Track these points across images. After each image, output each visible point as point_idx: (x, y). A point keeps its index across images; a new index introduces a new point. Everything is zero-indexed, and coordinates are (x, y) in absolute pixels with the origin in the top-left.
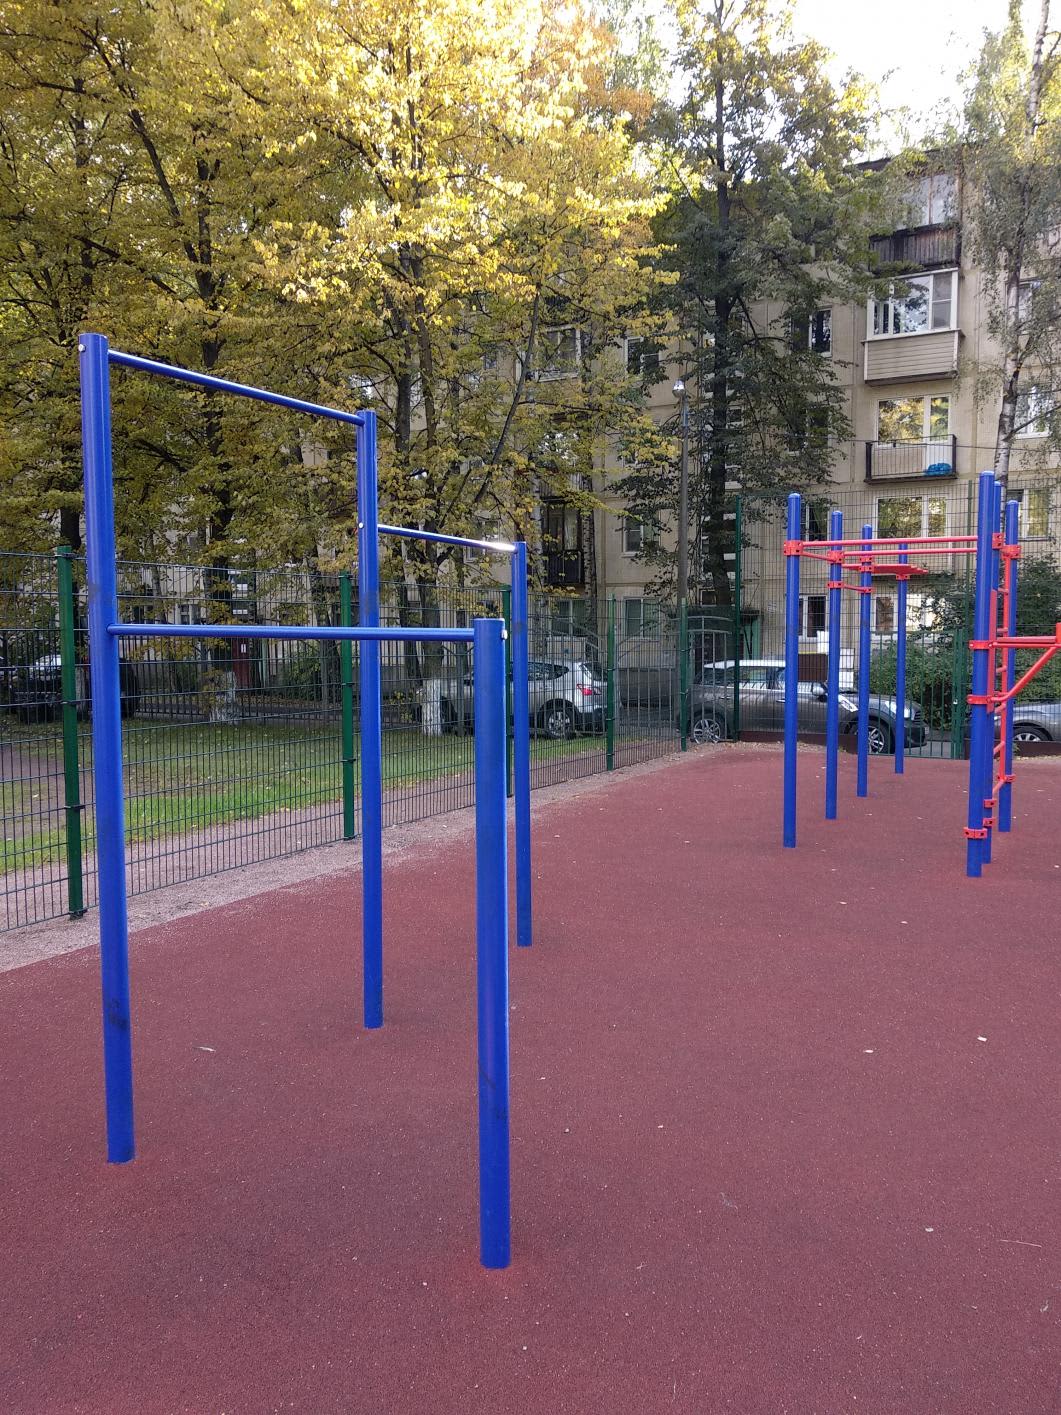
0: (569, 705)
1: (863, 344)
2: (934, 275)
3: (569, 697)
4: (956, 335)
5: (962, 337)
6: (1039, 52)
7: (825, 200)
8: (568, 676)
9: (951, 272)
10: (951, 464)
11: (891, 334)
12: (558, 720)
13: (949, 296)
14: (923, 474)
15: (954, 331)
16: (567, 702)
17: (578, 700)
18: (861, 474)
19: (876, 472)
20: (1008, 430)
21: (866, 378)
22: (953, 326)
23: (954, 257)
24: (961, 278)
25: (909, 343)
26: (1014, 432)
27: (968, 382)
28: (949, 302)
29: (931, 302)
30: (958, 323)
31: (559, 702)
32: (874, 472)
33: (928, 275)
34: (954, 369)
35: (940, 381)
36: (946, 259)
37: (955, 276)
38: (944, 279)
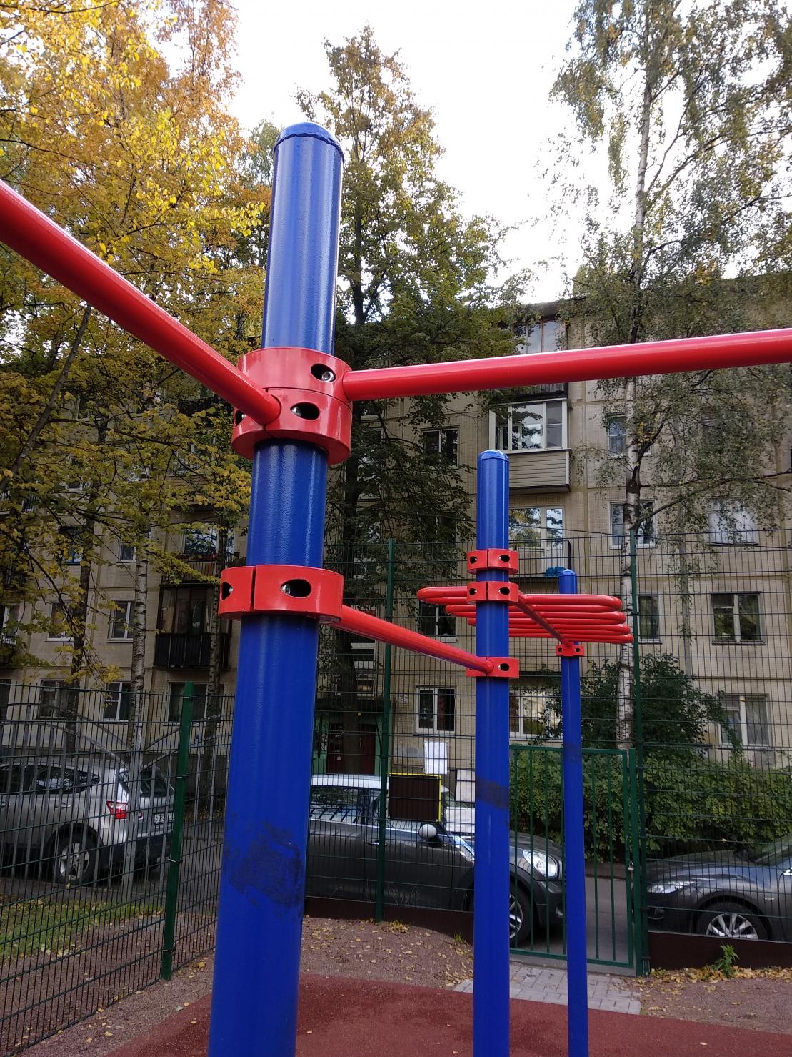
0: (92, 832)
2: (547, 403)
3: (94, 824)
4: (568, 453)
5: (572, 458)
6: (642, 182)
9: (561, 401)
11: (510, 451)
13: (560, 421)
14: (542, 576)
15: (565, 451)
16: (90, 830)
17: (106, 826)
22: (565, 447)
23: (563, 389)
24: (570, 409)
27: (579, 497)
28: (560, 427)
29: (544, 426)
30: (569, 445)
31: (79, 828)
33: (542, 403)
34: (567, 482)
35: (557, 493)
36: (556, 390)
37: (564, 405)
38: (555, 407)
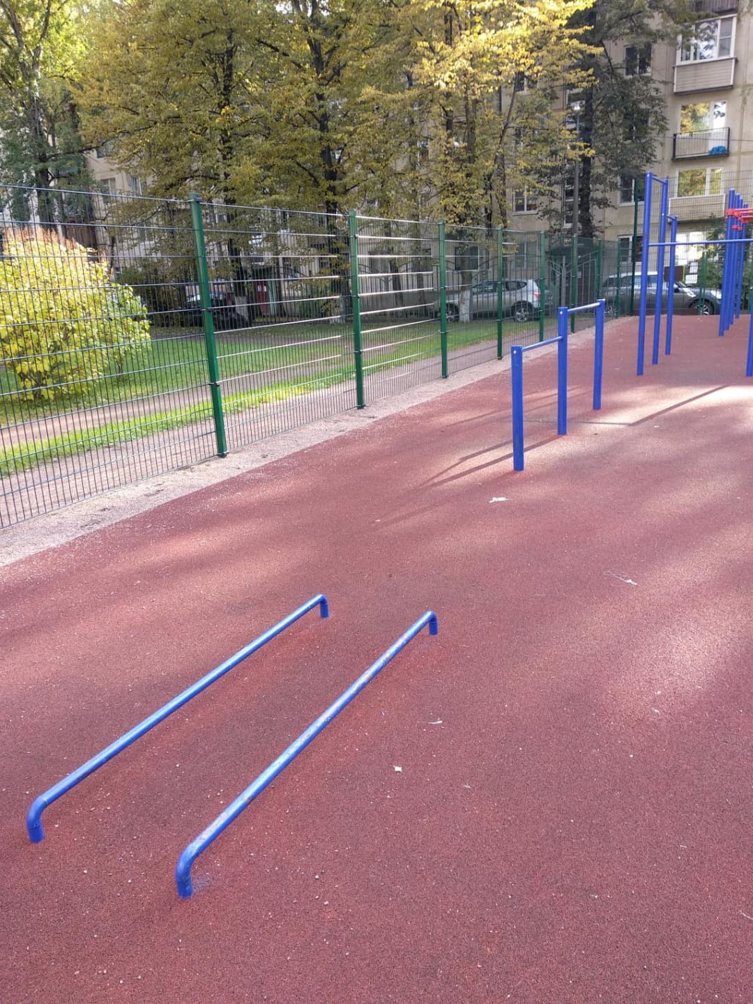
0: (526, 303)
1: (674, 68)
4: (733, 61)
5: (737, 61)
8: (528, 287)
9: (732, 18)
10: (726, 146)
11: (691, 61)
12: (522, 312)
13: (730, 33)
14: (708, 154)
15: (732, 58)
18: (668, 155)
19: (679, 154)
21: (675, 91)
22: (732, 55)
23: (734, 7)
24: (739, 20)
25: (704, 66)
27: (738, 91)
28: (730, 38)
29: (718, 38)
30: (736, 52)
32: (677, 153)
33: (718, 19)
34: (731, 83)
35: (722, 92)
36: (729, 7)
37: (735, 20)
38: (727, 23)
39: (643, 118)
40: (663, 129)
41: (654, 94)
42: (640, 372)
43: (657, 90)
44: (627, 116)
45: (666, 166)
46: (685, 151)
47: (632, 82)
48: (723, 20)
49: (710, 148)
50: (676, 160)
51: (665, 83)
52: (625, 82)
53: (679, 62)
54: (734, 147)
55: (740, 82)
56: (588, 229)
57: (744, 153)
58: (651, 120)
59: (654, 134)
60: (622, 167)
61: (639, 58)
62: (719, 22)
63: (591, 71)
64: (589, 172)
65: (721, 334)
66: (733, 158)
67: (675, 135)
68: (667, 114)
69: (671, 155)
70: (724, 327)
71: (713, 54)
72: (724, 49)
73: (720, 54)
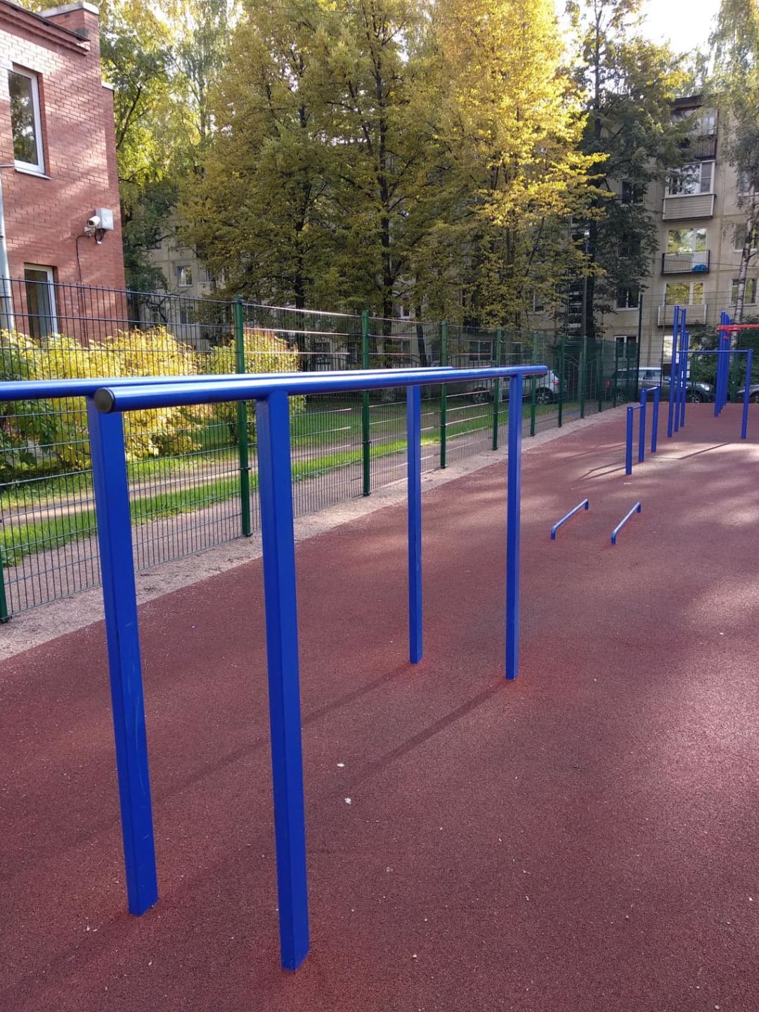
0: (547, 390)
1: (663, 200)
3: (547, 386)
4: (713, 196)
5: (715, 196)
7: (658, 135)
8: (547, 377)
9: (711, 163)
10: (707, 265)
11: (677, 195)
12: (543, 397)
13: (710, 175)
14: (692, 271)
15: (712, 194)
16: (546, 388)
17: (552, 387)
18: (658, 271)
19: (667, 269)
20: (747, 256)
21: (664, 218)
22: (712, 192)
23: (713, 154)
24: (716, 165)
25: (689, 200)
26: (750, 257)
27: (717, 221)
28: (710, 178)
29: (700, 177)
30: (714, 189)
31: (542, 389)
32: (665, 270)
34: (711, 214)
35: (704, 220)
36: (709, 154)
37: (713, 164)
38: (708, 166)
39: (636, 238)
40: (654, 250)
41: (646, 220)
42: (670, 435)
43: (650, 218)
44: (624, 238)
45: (656, 279)
46: (671, 268)
47: (630, 210)
48: (703, 164)
49: (693, 266)
50: (664, 275)
51: (656, 212)
52: (622, 211)
53: (667, 195)
54: (714, 267)
55: (718, 213)
56: (592, 329)
57: (722, 271)
58: (643, 242)
59: (646, 254)
60: (622, 281)
61: (633, 193)
62: (701, 165)
63: (603, 209)
64: (593, 284)
65: (716, 415)
66: (712, 275)
67: (664, 255)
68: (657, 237)
69: (661, 270)
70: (717, 412)
71: (696, 189)
72: (705, 187)
73: (702, 191)
